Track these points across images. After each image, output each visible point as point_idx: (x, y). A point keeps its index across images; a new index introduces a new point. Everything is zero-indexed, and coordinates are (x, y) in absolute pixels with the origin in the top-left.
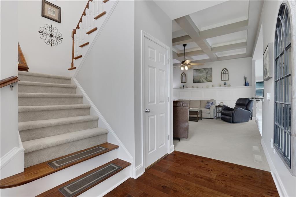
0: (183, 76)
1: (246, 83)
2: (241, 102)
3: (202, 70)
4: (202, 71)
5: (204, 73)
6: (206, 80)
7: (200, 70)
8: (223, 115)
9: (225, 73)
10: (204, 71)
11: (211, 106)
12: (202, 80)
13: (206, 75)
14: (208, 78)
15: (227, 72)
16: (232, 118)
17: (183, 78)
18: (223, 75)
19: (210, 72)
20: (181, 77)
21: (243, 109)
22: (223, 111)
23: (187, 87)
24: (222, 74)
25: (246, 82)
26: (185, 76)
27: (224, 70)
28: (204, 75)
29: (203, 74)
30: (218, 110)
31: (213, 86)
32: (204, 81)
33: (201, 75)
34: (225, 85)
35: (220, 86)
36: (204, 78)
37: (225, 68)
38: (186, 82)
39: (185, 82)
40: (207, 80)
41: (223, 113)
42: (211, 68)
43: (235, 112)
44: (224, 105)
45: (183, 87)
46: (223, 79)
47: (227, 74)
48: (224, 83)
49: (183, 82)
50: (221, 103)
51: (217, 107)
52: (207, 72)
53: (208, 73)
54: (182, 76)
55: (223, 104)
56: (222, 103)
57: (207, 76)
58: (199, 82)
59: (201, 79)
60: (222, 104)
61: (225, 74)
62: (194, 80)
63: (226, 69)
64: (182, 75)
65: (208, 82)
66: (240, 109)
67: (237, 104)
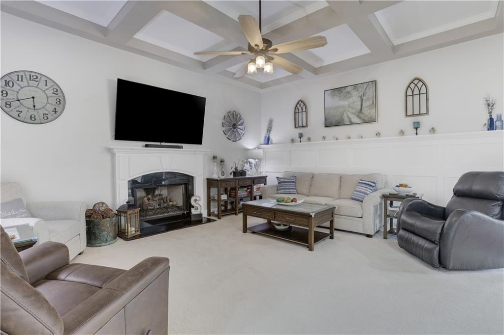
0: (300, 111)
1: (491, 120)
2: (477, 187)
3: (349, 89)
4: (348, 92)
5: (355, 98)
6: (359, 117)
7: (343, 90)
8: (404, 229)
9: (416, 91)
10: (354, 93)
11: (367, 194)
12: (348, 117)
13: (359, 103)
14: (366, 111)
15: (423, 90)
16: (437, 249)
17: (300, 114)
18: (410, 99)
19: (370, 93)
20: (295, 113)
21: (487, 214)
22: (403, 217)
23: (309, 139)
24: (406, 96)
25: (494, 117)
26: (304, 110)
27: (412, 86)
28: (354, 102)
29: (351, 100)
30: (389, 208)
31: (378, 134)
32: (355, 119)
33: (345, 103)
34: (416, 129)
35: (402, 133)
36: (354, 111)
37: (416, 79)
38: (306, 126)
39: (304, 124)
40: (362, 116)
41: (404, 222)
42: (374, 82)
43: (454, 229)
44: (411, 194)
45: (300, 138)
46: (410, 112)
47: (423, 97)
48: (414, 123)
49: (300, 125)
50: (401, 185)
51: (389, 198)
52: (362, 93)
53: (364, 98)
54: (297, 111)
55: (407, 189)
56: (406, 186)
57: (362, 105)
58: (339, 123)
59: (345, 116)
60: (403, 191)
61: (416, 98)
62: (325, 120)
63: (420, 80)
64: (296, 106)
65: (365, 122)
66: (474, 216)
67: (458, 193)
